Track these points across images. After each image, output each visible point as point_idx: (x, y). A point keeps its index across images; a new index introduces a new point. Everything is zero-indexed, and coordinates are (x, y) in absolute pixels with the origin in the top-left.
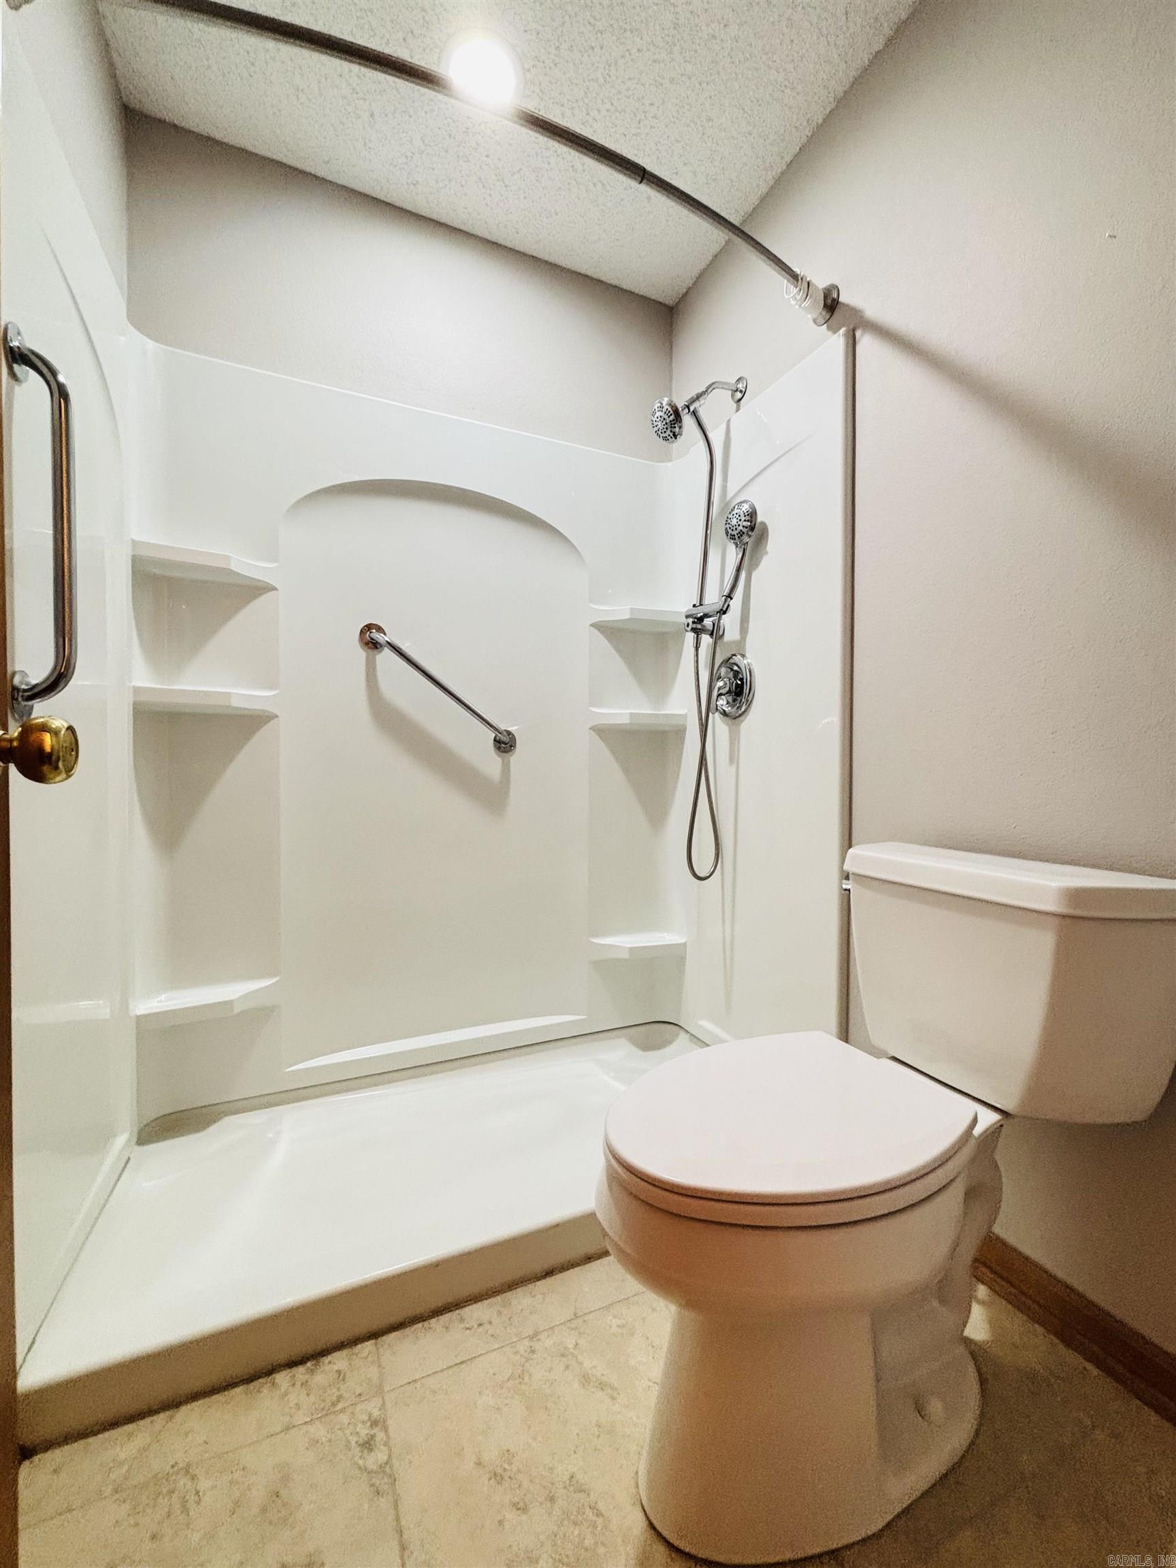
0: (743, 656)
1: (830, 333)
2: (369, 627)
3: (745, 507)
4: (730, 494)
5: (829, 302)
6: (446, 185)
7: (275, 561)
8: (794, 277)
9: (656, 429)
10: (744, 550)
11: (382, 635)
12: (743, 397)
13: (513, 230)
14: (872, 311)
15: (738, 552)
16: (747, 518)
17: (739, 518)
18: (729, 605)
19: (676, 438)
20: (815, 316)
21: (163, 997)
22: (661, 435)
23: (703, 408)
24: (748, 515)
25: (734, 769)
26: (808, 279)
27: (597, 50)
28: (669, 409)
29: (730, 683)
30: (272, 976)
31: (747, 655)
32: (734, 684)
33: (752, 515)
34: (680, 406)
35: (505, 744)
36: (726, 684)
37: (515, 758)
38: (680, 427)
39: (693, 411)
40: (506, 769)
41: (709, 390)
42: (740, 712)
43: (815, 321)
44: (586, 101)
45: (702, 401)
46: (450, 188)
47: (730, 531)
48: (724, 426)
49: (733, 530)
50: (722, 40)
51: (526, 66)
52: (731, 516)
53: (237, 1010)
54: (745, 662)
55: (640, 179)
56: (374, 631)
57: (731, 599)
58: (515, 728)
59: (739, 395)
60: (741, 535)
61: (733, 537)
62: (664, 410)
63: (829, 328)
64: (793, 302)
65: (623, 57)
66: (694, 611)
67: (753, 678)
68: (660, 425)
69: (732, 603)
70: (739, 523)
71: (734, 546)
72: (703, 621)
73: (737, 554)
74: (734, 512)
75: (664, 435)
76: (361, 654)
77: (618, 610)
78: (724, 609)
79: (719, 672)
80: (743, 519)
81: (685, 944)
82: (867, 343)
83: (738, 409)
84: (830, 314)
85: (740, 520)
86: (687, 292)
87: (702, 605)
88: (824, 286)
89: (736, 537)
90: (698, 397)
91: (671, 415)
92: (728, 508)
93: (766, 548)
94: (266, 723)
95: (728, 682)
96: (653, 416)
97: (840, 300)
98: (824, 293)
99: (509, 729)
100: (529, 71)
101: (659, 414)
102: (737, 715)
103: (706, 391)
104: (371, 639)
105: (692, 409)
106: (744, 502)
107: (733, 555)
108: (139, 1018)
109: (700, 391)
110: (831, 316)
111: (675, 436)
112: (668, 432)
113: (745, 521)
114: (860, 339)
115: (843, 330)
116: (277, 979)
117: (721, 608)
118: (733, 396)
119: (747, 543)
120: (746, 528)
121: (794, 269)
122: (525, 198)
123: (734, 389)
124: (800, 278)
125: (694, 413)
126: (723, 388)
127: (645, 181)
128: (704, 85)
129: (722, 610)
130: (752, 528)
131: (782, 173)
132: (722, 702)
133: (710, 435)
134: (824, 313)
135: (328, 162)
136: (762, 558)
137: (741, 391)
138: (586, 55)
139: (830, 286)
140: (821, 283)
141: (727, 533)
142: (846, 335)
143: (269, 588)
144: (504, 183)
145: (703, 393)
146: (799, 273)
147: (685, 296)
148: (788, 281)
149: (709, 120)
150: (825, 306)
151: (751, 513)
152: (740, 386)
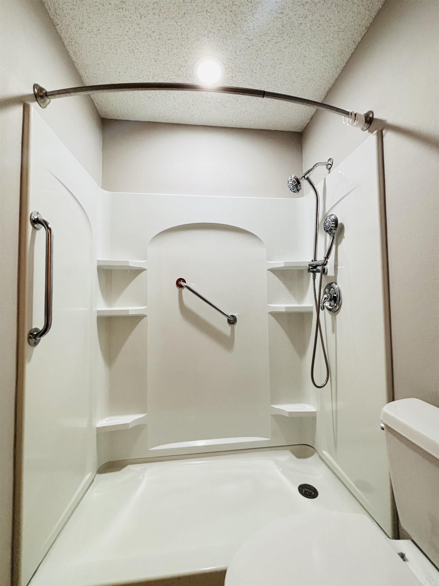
0: (336, 284)
1: (370, 133)
2: (180, 280)
3: (333, 217)
4: (327, 210)
5: (368, 119)
6: (204, 113)
7: (146, 259)
8: (346, 113)
9: (290, 188)
10: (333, 236)
11: (184, 283)
12: (331, 168)
13: (231, 121)
14: (390, 119)
15: (331, 238)
16: (334, 223)
17: (329, 223)
18: (327, 261)
19: (299, 191)
20: (362, 127)
21: (107, 419)
22: (292, 191)
23: (312, 176)
24: (333, 221)
25: (334, 335)
26: (355, 113)
27: (251, 47)
28: (295, 180)
29: (330, 296)
30: (145, 413)
31: (338, 283)
32: (332, 296)
33: (336, 221)
34: (299, 177)
35: (232, 321)
36: (328, 296)
37: (236, 326)
38: (300, 186)
39: (307, 178)
40: (233, 331)
41: (314, 168)
42: (336, 309)
43: (363, 130)
44: (250, 67)
45: (311, 173)
46: (205, 114)
47: (326, 229)
48: (323, 181)
49: (327, 228)
50: (305, 24)
51: (224, 63)
52: (326, 222)
53: (130, 427)
54: (337, 286)
55: (262, 96)
56: (182, 281)
57: (328, 258)
58: (236, 314)
59: (329, 166)
60: (331, 230)
61: (327, 231)
62: (292, 181)
63: (369, 131)
64: (348, 125)
65: (262, 46)
66: (312, 263)
67: (340, 293)
68: (291, 187)
69: (329, 260)
70: (330, 225)
71: (329, 235)
72: (317, 267)
73: (330, 239)
74: (327, 220)
75: (294, 190)
76: (177, 289)
77: (279, 263)
78: (325, 263)
79: (325, 291)
80: (331, 223)
81: (316, 412)
82: (389, 136)
83: (329, 172)
84: (370, 124)
85: (330, 224)
86: (307, 125)
87: (316, 261)
88: (364, 114)
89: (329, 231)
90: (309, 172)
91: (295, 182)
92: (325, 217)
93: (344, 234)
94: (142, 319)
95: (329, 296)
96: (288, 183)
97: (374, 117)
98: (365, 116)
99: (234, 315)
100: (226, 64)
101: (290, 182)
102: (335, 310)
103: (313, 168)
104: (180, 283)
105: (306, 177)
106: (332, 215)
107: (329, 238)
108: (98, 428)
109: (310, 169)
110: (370, 125)
111: (298, 190)
112: (295, 189)
113: (332, 224)
114: (385, 134)
115: (375, 132)
116: (146, 414)
117: (323, 263)
118: (327, 167)
119: (335, 233)
120: (333, 227)
121: (347, 110)
122: (233, 109)
123: (327, 164)
124: (350, 114)
125: (308, 179)
126: (321, 165)
127: (265, 96)
128: (300, 44)
129: (323, 264)
130: (336, 226)
131: (344, 67)
132: (327, 304)
133: (315, 186)
134: (366, 125)
135: (163, 117)
136: (342, 239)
137: (330, 164)
138: (247, 51)
139: (368, 112)
140: (362, 112)
141: (325, 229)
142: (377, 134)
143: (144, 270)
144: (224, 106)
145: (311, 169)
146: (349, 111)
147: (306, 128)
148: (345, 116)
149: (305, 57)
150: (366, 121)
151: (335, 220)
152: (330, 162)
